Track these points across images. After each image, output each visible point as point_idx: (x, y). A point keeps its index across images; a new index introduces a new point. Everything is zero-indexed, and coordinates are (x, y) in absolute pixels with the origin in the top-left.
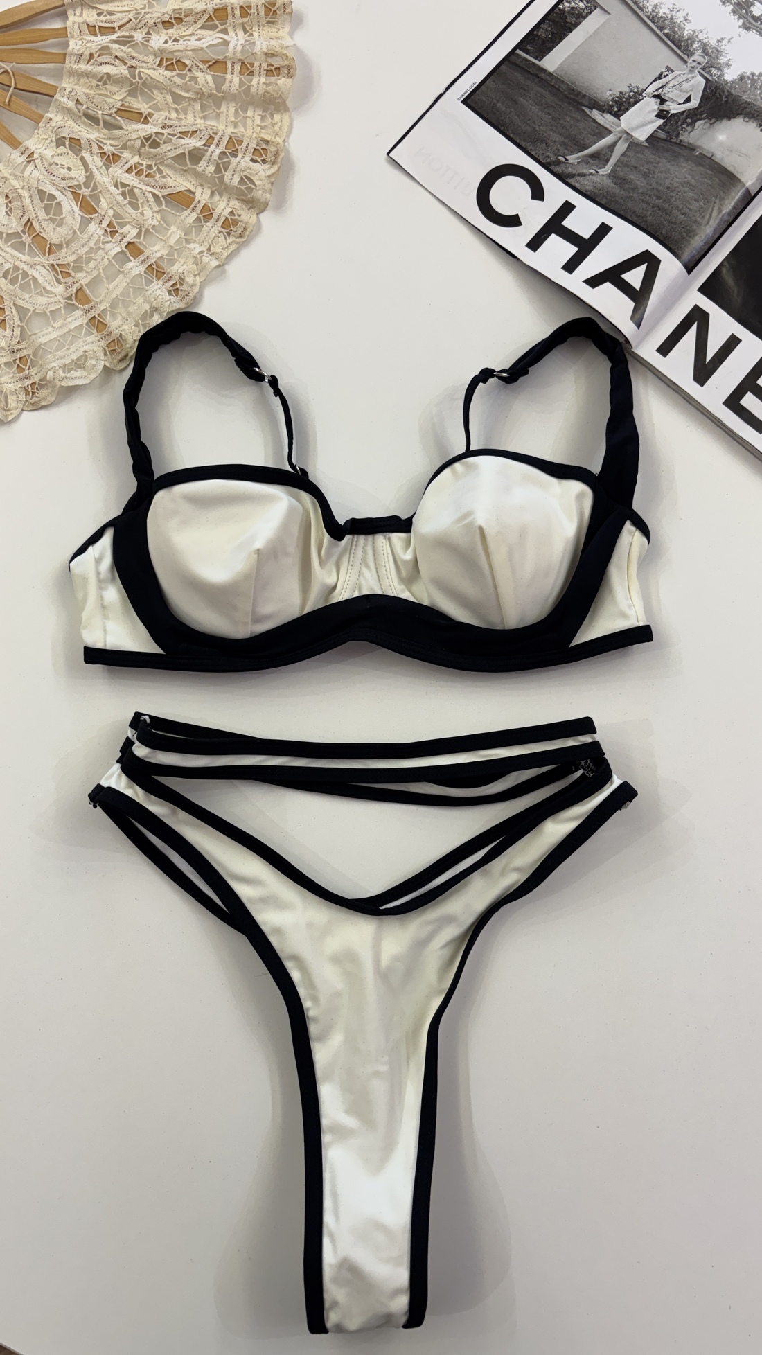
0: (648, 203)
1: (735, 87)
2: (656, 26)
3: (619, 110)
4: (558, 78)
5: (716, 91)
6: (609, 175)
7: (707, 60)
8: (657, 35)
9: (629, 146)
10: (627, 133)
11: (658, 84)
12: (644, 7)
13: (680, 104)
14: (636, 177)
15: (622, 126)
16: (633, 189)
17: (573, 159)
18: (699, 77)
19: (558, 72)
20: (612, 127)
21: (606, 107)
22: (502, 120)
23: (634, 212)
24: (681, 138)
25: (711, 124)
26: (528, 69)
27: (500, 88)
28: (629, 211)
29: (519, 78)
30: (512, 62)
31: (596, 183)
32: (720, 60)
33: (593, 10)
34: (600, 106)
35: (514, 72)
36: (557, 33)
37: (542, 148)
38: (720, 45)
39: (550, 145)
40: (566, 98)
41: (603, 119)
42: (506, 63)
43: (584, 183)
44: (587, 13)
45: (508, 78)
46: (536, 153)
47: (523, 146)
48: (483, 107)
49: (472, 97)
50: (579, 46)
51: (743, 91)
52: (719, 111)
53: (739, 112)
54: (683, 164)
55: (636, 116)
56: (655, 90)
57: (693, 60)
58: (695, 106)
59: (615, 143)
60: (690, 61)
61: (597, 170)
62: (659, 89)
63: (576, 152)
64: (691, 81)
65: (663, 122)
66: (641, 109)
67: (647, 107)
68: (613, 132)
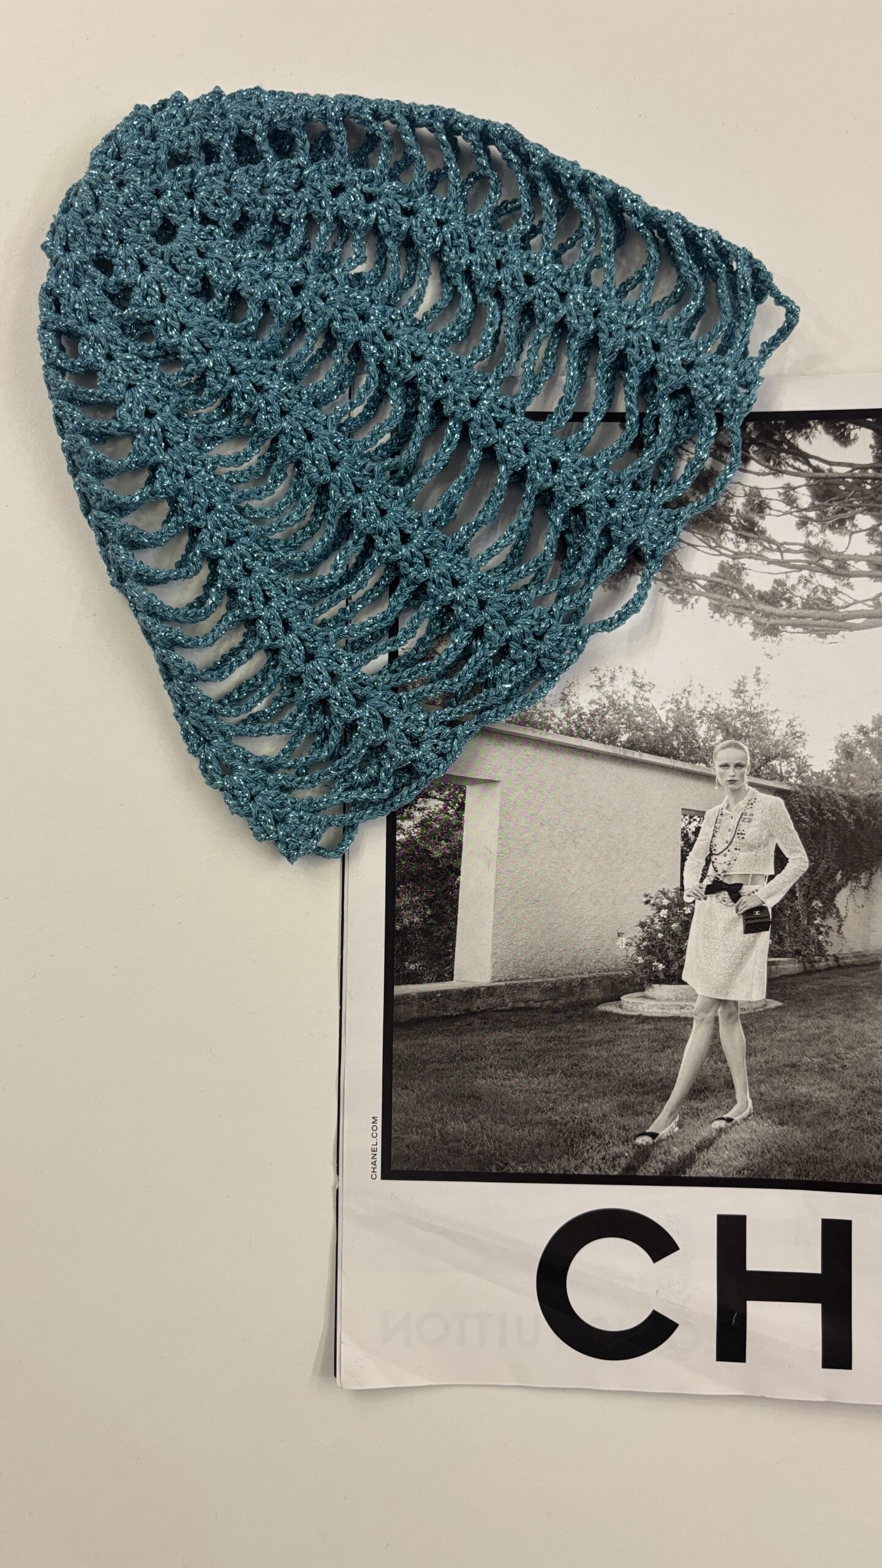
1: (849, 779)
2: (597, 741)
3: (668, 963)
4: (509, 987)
5: (819, 809)
6: (756, 1113)
7: (746, 748)
8: (615, 758)
9: (745, 1027)
10: (720, 1001)
11: (695, 859)
12: (546, 718)
13: (771, 878)
14: (812, 1085)
15: (699, 991)
16: (826, 1114)
17: (663, 1124)
18: (762, 796)
19: (501, 975)
20: (682, 1008)
21: (640, 974)
22: (479, 1153)
23: (866, 1165)
24: (831, 951)
25: (866, 888)
26: (445, 1014)
27: (425, 1092)
28: (853, 1167)
29: (443, 1043)
30: (406, 1022)
31: (745, 1145)
32: (774, 734)
33: (464, 797)
34: (627, 980)
35: (425, 1041)
36: (436, 895)
37: (592, 1148)
38: (746, 699)
39: (603, 1129)
40: (555, 1015)
41: (653, 1002)
42: (396, 1032)
43: (722, 1158)
44: (456, 813)
45: (425, 1063)
46: (592, 1168)
47: (557, 1172)
48: (428, 1155)
49: (393, 1151)
50: (496, 891)
51: (873, 779)
52: (861, 851)
54: (880, 1008)
55: (709, 956)
56: (700, 877)
57: (721, 766)
58: (803, 864)
59: (715, 1036)
60: (717, 771)
61: (726, 1116)
62: (706, 869)
63: (659, 1108)
64: (752, 815)
65: (771, 938)
66: (706, 933)
67: (713, 923)
68: (692, 1019)
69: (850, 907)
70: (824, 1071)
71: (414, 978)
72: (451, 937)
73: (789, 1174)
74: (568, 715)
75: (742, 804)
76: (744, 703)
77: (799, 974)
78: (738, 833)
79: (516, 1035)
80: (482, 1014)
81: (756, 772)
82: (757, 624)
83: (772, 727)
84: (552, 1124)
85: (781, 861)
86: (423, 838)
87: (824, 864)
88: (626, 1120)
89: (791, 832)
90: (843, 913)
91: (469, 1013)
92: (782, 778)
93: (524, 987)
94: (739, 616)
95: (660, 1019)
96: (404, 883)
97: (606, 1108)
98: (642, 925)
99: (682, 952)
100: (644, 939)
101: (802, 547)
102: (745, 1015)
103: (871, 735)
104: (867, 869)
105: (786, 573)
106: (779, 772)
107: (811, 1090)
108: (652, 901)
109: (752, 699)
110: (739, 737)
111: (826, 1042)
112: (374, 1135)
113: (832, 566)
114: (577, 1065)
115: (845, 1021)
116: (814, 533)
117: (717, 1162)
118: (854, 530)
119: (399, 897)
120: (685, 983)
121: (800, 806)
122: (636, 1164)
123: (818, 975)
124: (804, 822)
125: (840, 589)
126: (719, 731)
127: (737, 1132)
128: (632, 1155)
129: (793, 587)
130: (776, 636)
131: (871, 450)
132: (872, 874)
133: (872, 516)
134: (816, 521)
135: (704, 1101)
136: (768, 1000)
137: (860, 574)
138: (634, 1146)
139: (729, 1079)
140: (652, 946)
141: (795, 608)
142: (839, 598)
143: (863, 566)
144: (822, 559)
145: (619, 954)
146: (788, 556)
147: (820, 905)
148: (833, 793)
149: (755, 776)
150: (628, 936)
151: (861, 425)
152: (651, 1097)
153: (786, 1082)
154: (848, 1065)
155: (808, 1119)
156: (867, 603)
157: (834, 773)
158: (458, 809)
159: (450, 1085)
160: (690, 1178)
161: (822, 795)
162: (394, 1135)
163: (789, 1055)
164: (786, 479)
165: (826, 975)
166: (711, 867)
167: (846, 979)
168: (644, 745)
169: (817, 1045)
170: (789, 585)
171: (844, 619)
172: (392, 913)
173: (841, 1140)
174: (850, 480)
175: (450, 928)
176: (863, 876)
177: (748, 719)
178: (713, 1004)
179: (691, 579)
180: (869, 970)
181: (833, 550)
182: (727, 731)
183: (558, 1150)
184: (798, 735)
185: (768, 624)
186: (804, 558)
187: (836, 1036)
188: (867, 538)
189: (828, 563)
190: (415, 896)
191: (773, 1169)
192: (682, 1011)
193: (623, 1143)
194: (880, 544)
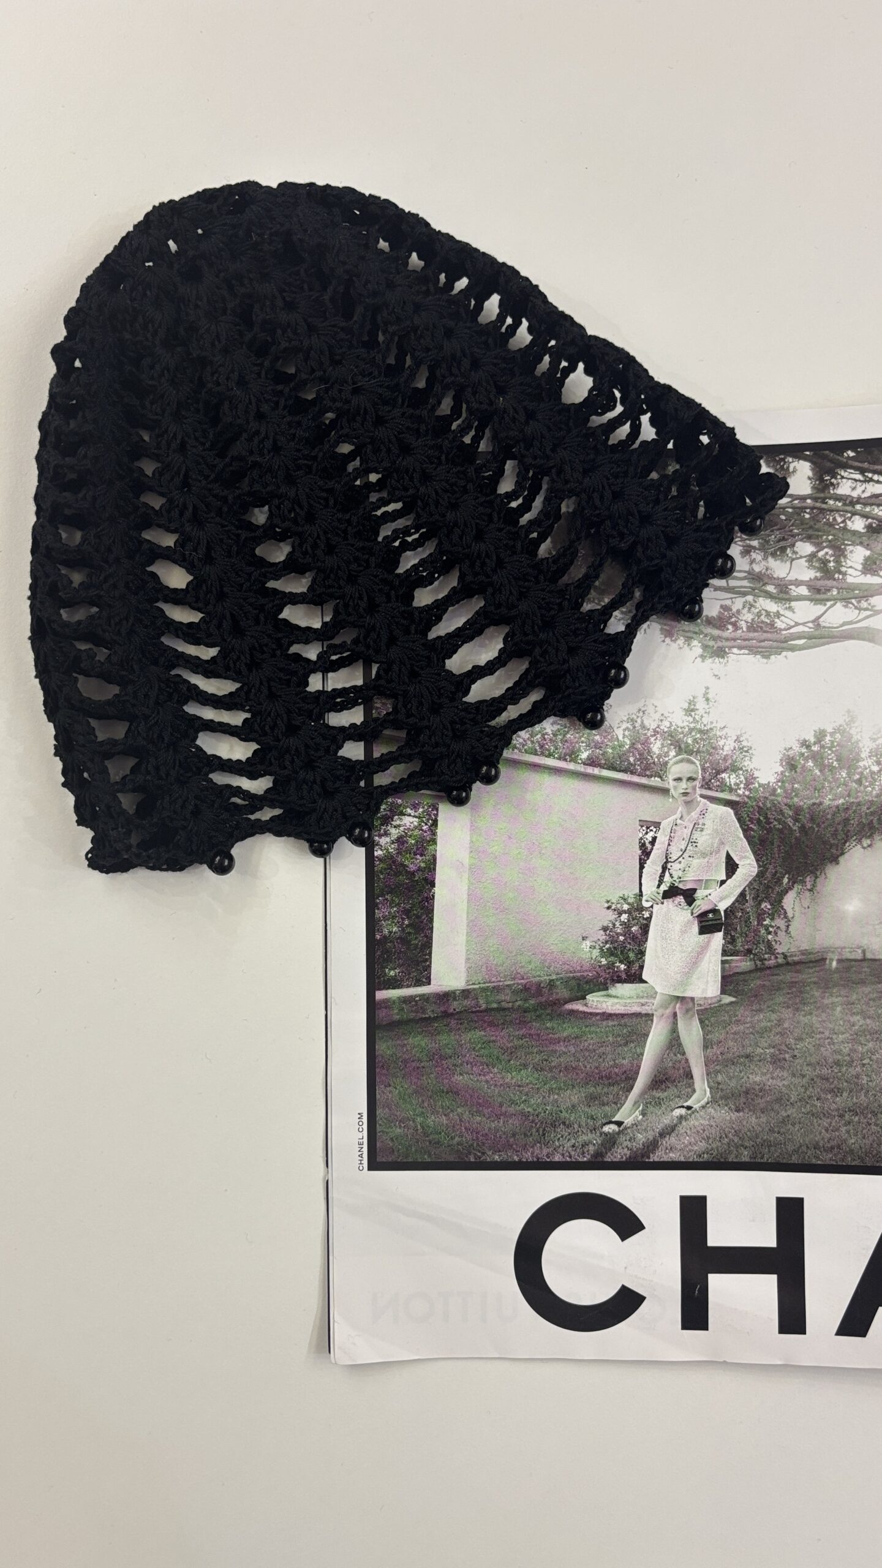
0: (827, 1115)
1: (793, 789)
2: (559, 758)
3: (629, 964)
4: (483, 990)
5: (766, 818)
6: (714, 1101)
8: (576, 774)
9: (701, 1022)
10: (678, 997)
11: (653, 867)
13: (723, 882)
14: (765, 1074)
15: (658, 989)
16: (779, 1100)
17: (628, 1113)
18: (713, 807)
19: (475, 980)
20: (643, 1005)
21: (603, 974)
23: (816, 1147)
24: (779, 949)
25: (810, 890)
26: (424, 1016)
27: (407, 1089)
28: (804, 1149)
29: (423, 1044)
30: (387, 1025)
31: (704, 1131)
32: (723, 749)
33: (437, 814)
34: (591, 980)
35: (406, 1042)
36: (413, 905)
37: (562, 1137)
38: (697, 717)
39: (572, 1119)
40: (526, 1014)
41: (616, 1000)
42: (379, 1034)
43: (683, 1143)
44: (430, 829)
45: (405, 1061)
46: (563, 1155)
47: (530, 1159)
48: (410, 1146)
49: (378, 1145)
50: (469, 902)
51: (815, 789)
52: (806, 856)
53: (841, 836)
54: (826, 1001)
55: (667, 956)
56: (657, 883)
57: (675, 780)
58: (752, 869)
59: (674, 1030)
60: (670, 784)
61: (685, 1104)
62: (662, 876)
63: (623, 1098)
64: (704, 824)
65: (724, 939)
66: (664, 934)
67: (670, 926)
68: (653, 1015)
69: (797, 908)
70: (777, 1061)
71: (394, 984)
72: (428, 944)
73: (745, 1156)
75: (694, 814)
76: (695, 721)
77: (751, 972)
78: (690, 842)
79: (490, 1034)
80: (459, 1015)
81: (707, 785)
82: (705, 647)
83: (721, 743)
84: (525, 1115)
85: (731, 867)
86: (399, 853)
87: (771, 869)
88: (594, 1111)
89: (741, 839)
90: (790, 915)
91: (446, 1015)
92: (731, 790)
93: (497, 989)
94: (689, 640)
95: (623, 1015)
96: (383, 895)
97: (575, 1099)
98: (605, 929)
99: (642, 953)
100: (606, 942)
101: (746, 574)
102: (702, 1010)
103: (813, 748)
104: (812, 872)
105: (731, 598)
106: (728, 784)
107: (764, 1078)
108: (613, 908)
109: (702, 716)
110: (690, 752)
111: (777, 1034)
112: (361, 1130)
113: (775, 591)
114: (546, 1060)
115: (794, 1014)
116: (757, 561)
117: (679, 1147)
118: (794, 557)
119: (378, 909)
120: (646, 982)
121: (748, 815)
122: (604, 1150)
123: (768, 972)
124: (752, 829)
125: (782, 612)
126: (672, 747)
127: (697, 1119)
128: (600, 1142)
129: (738, 612)
130: (723, 657)
131: (809, 482)
132: (816, 877)
133: (811, 543)
134: (759, 550)
135: (665, 1091)
136: (723, 996)
137: (800, 598)
138: (601, 1134)
139: (687, 1069)
140: (615, 948)
141: (740, 631)
142: (781, 621)
143: (803, 591)
144: (764, 585)
145: (584, 956)
147: (769, 907)
148: (779, 803)
149: (706, 789)
150: (592, 939)
151: (800, 458)
152: (616, 1089)
153: (741, 1072)
154: (798, 1055)
155: (762, 1106)
156: (808, 625)
157: (780, 784)
158: (432, 825)
159: (430, 1081)
160: (654, 1162)
161: (769, 805)
162: (378, 1128)
163: (743, 1046)
165: (776, 971)
166: (667, 874)
167: (796, 975)
168: (603, 762)
169: (769, 1037)
170: (734, 610)
171: (786, 640)
172: (372, 924)
173: (793, 1125)
174: (790, 510)
175: (426, 936)
176: (808, 879)
177: (698, 736)
178: (672, 1001)
180: (815, 967)
181: (775, 576)
182: (680, 747)
183: (531, 1139)
184: (745, 749)
185: (716, 646)
186: (748, 585)
187: (786, 1029)
188: (807, 564)
189: (771, 588)
190: (394, 907)
191: (730, 1152)
192: (643, 1007)
193: (591, 1131)
194: (819, 569)
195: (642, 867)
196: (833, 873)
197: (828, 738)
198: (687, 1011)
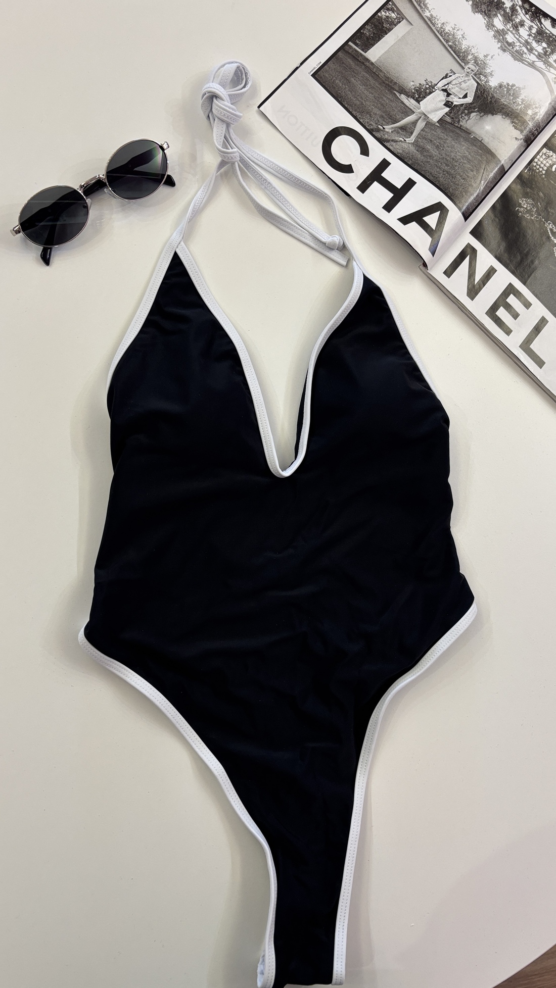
0: (440, 168)
1: (496, 92)
2: (443, 39)
4: (377, 67)
5: (484, 93)
6: (413, 144)
7: (477, 68)
8: (444, 45)
9: (426, 124)
10: (425, 114)
11: (445, 81)
12: (435, 24)
13: (460, 98)
15: (421, 109)
17: (388, 128)
18: (472, 80)
19: (378, 63)
21: (410, 93)
22: (339, 93)
23: (431, 173)
24: (461, 123)
25: (481, 116)
26: (357, 58)
27: (337, 69)
29: (351, 63)
30: (346, 51)
33: (402, 21)
35: (347, 59)
36: (377, 34)
37: (367, 117)
39: (373, 116)
42: (342, 51)
43: (397, 147)
45: (343, 63)
46: (364, 121)
47: (354, 114)
48: (327, 81)
49: (318, 73)
50: (392, 46)
51: (502, 95)
52: (486, 108)
53: (499, 110)
54: (462, 143)
55: (430, 103)
56: (443, 85)
57: (468, 67)
58: (470, 101)
59: (417, 121)
60: (466, 68)
61: (405, 139)
62: (446, 85)
63: (390, 124)
64: (466, 83)
65: (449, 110)
66: (434, 98)
67: (438, 97)
68: (415, 112)
69: (474, 117)
70: (437, 147)
71: (356, 45)
72: (373, 45)
73: (410, 162)
74: (441, 28)
75: (466, 78)
76: (485, 59)
77: (449, 123)
78: (460, 83)
79: (370, 79)
80: (366, 67)
82: (501, 46)
83: (487, 69)
85: (465, 96)
86: (385, 19)
87: (475, 104)
88: (380, 120)
89: (473, 92)
90: (471, 118)
91: (363, 63)
92: (480, 80)
93: (381, 71)
94: (499, 42)
95: (407, 106)
96: (372, 24)
97: (378, 113)
98: (420, 84)
99: (425, 98)
101: (525, 40)
103: (509, 87)
104: (485, 113)
105: (517, 42)
106: (481, 78)
107: (431, 149)
110: (477, 64)
112: (317, 65)
115: (452, 140)
116: (530, 39)
117: (394, 147)
118: (540, 45)
119: (368, 25)
125: (527, 54)
129: (516, 46)
130: (504, 52)
132: (485, 115)
134: (533, 37)
137: (534, 54)
141: (513, 50)
142: (525, 55)
143: (536, 53)
144: (528, 45)
146: (520, 39)
148: (490, 92)
155: (425, 154)
156: (531, 61)
157: (494, 88)
159: (345, 73)
160: (385, 145)
162: (322, 70)
164: (533, 24)
166: (448, 85)
168: (454, 48)
169: (441, 140)
170: (516, 44)
171: (523, 60)
172: (363, 28)
173: (429, 164)
175: (374, 43)
176: (482, 113)
178: (423, 113)
179: (494, 26)
181: (532, 45)
183: (358, 110)
186: (524, 42)
188: (542, 48)
189: (529, 47)
190: (372, 29)
191: (407, 159)
194: (544, 52)
195: (442, 79)
196: (490, 116)
197: (515, 87)
198: (425, 119)
